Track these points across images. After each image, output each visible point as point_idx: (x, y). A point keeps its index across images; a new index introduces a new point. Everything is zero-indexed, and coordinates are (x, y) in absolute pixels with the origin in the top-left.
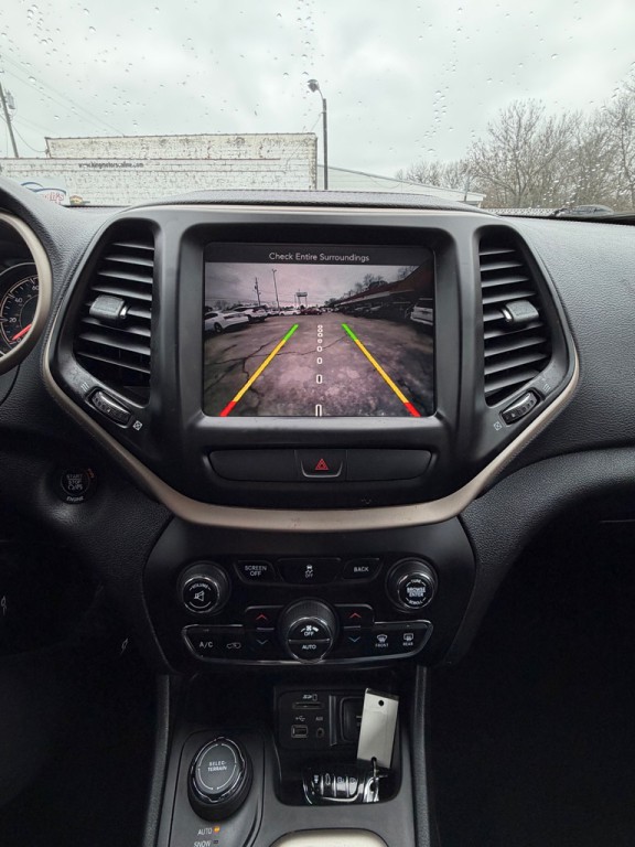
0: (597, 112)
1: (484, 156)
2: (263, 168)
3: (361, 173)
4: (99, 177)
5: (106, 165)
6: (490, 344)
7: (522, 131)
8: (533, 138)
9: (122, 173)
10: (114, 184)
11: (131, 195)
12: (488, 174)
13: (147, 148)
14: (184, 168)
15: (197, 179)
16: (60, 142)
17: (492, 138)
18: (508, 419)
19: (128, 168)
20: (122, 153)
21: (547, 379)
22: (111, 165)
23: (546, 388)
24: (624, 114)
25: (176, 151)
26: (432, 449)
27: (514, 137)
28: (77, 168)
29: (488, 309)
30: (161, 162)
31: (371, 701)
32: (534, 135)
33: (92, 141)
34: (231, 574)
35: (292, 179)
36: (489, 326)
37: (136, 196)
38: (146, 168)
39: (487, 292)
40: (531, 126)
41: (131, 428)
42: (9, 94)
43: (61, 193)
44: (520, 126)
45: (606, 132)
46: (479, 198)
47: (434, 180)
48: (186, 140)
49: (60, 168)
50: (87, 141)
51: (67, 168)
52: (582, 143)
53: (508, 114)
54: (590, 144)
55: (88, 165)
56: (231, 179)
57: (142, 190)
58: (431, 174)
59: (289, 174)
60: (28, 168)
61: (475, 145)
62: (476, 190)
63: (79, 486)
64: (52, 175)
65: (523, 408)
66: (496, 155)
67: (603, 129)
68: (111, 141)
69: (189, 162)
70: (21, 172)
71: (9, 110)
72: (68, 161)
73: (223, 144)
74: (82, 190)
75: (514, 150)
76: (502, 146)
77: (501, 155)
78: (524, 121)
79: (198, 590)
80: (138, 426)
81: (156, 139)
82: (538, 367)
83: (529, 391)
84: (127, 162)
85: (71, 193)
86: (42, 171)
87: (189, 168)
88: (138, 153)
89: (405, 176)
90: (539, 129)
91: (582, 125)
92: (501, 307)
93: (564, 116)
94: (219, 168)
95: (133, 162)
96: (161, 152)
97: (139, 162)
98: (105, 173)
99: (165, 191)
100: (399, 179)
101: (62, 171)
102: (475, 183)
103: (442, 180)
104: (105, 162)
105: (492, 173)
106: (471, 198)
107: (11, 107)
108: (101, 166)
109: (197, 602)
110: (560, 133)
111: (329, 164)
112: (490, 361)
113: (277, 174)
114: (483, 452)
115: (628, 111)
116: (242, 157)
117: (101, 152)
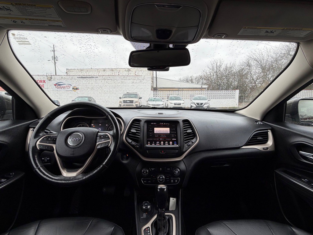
0: (240, 63)
1: (207, 74)
2: (136, 78)
3: (168, 79)
4: (83, 81)
5: (86, 77)
6: (185, 135)
7: (218, 67)
8: (222, 69)
9: (91, 80)
10: (88, 83)
11: (93, 86)
12: (209, 79)
13: (99, 72)
14: (111, 78)
15: (115, 81)
16: (71, 70)
17: (209, 69)
18: (188, 146)
19: (93, 78)
20: (91, 74)
21: (194, 140)
22: (88, 77)
23: (194, 142)
24: (248, 63)
25: (108, 73)
26: (178, 149)
27: (216, 69)
28: (77, 78)
29: (185, 131)
30: (104, 76)
31: (171, 199)
32: (222, 68)
33: (82, 70)
34: (149, 170)
35: (146, 82)
36: (185, 133)
37: (95, 86)
38: (99, 78)
39: (184, 128)
40: (220, 66)
41: (137, 147)
42: (57, 57)
43: (70, 85)
44: (217, 66)
45: (244, 68)
46: (206, 86)
47: (192, 81)
48: (112, 70)
49: (71, 78)
50: (80, 70)
51: (73, 78)
52: (237, 71)
53: (213, 63)
54: (240, 71)
55: (80, 77)
56: (126, 81)
57: (97, 84)
58: (190, 79)
59: (144, 80)
60: (61, 78)
61: (204, 71)
62: (205, 84)
63: (125, 157)
64: (68, 80)
65: (190, 144)
66: (210, 74)
67: (243, 67)
68: (87, 70)
69: (112, 77)
70: (58, 79)
71: (56, 61)
72: (74, 76)
73: (124, 71)
74: (77, 85)
75: (216, 73)
76: (212, 71)
77: (212, 74)
78: (218, 65)
79: (145, 171)
80: (138, 147)
81: (103, 69)
82: (193, 139)
83: (191, 142)
84: (93, 76)
85: (73, 85)
86: (65, 79)
87: (113, 78)
88: (96, 74)
89: (182, 79)
90: (223, 67)
91: (236, 66)
92: (187, 130)
93: (230, 63)
94: (122, 78)
95: (94, 77)
96: (103, 73)
97: (97, 76)
98: (85, 80)
99: (104, 85)
100: (181, 81)
101: (71, 79)
102: (205, 82)
103: (194, 81)
104: (86, 76)
105: (210, 79)
106: (204, 86)
107: (57, 60)
108: (84, 78)
109: (144, 173)
110: (230, 68)
111: (157, 77)
112: (185, 138)
113: (141, 80)
114: (184, 150)
115: (249, 62)
116: (129, 75)
117: (84, 73)
